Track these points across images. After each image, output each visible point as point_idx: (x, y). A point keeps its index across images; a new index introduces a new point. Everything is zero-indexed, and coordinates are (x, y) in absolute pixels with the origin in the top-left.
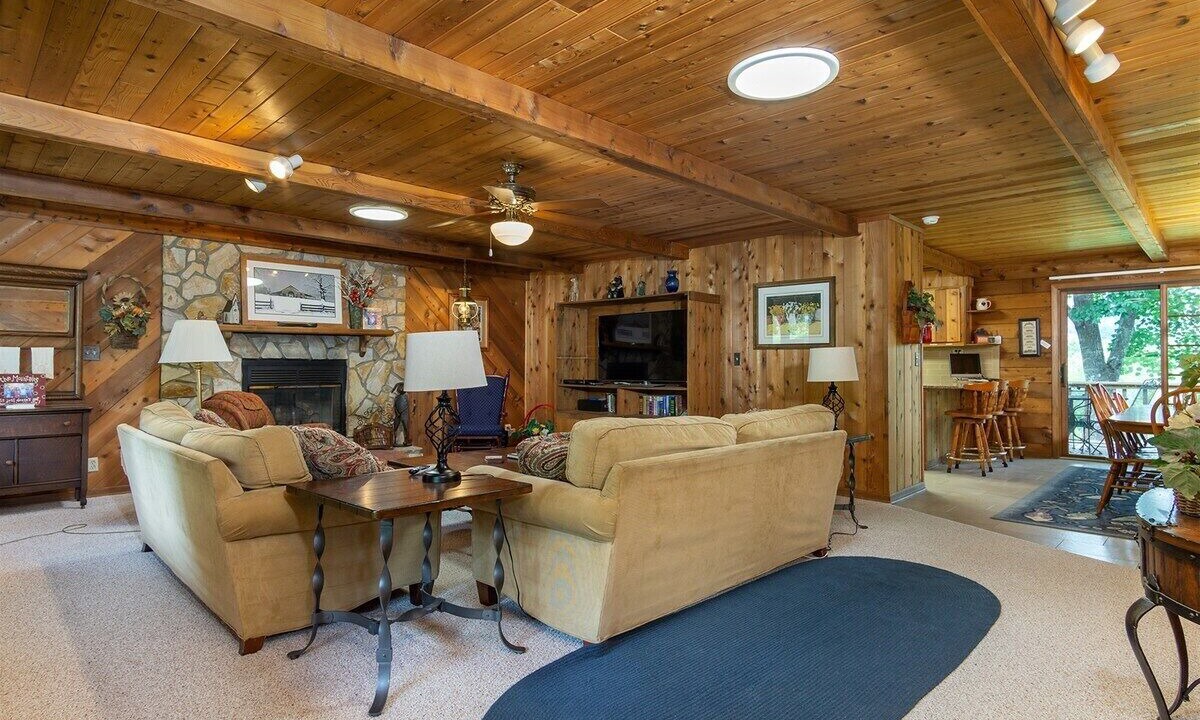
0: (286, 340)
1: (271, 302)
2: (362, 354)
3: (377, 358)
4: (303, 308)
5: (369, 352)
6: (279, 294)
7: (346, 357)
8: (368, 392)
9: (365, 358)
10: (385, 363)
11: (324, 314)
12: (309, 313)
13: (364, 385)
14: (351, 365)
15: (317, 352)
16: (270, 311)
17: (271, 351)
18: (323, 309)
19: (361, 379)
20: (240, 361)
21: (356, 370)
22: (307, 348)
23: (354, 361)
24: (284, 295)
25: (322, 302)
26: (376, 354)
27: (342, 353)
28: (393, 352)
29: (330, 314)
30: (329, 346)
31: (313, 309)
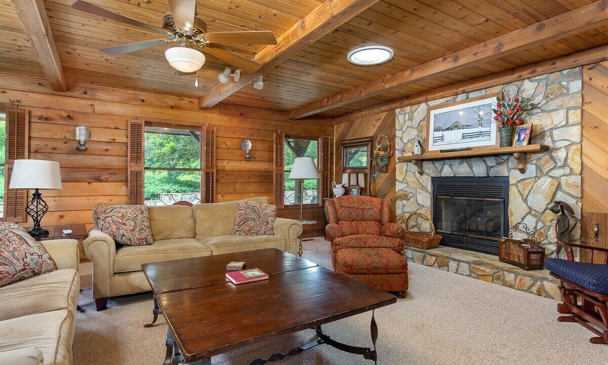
0: (457, 162)
1: (442, 136)
2: (523, 171)
3: (540, 173)
4: (464, 137)
5: (531, 169)
6: (448, 129)
7: (507, 175)
8: (530, 208)
9: (526, 175)
10: (549, 179)
11: (481, 138)
12: (468, 140)
13: (525, 200)
14: (512, 181)
15: (479, 169)
16: (442, 143)
17: (447, 171)
18: (480, 134)
19: (522, 195)
20: (430, 178)
21: (517, 187)
22: (471, 168)
23: (515, 176)
24: (452, 129)
25: (480, 129)
26: (539, 169)
27: (503, 171)
28: (563, 167)
29: (485, 138)
30: (490, 165)
31: (471, 136)
